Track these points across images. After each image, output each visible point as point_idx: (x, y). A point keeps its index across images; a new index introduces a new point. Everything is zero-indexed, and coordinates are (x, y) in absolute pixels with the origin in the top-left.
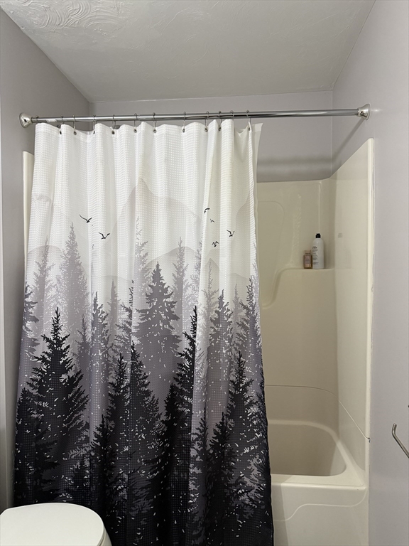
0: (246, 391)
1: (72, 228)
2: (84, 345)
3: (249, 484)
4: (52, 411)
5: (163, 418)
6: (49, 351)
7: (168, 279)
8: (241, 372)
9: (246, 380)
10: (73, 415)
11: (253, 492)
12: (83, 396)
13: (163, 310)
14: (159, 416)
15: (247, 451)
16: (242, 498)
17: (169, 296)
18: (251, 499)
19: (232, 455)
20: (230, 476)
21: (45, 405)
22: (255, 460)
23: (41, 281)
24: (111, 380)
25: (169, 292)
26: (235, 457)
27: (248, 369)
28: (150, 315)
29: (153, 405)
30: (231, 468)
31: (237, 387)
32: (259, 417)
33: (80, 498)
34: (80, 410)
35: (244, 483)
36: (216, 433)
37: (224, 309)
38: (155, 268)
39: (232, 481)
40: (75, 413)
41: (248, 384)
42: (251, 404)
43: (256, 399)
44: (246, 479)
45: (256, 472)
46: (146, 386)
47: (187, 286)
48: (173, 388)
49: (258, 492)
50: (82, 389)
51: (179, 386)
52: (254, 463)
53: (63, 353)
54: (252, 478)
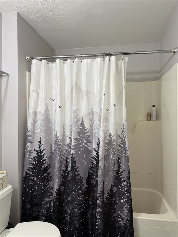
0: (122, 175)
1: (47, 103)
2: (51, 153)
3: (123, 216)
4: (38, 182)
5: (85, 186)
6: (36, 156)
7: (87, 125)
8: (119, 167)
9: (121, 170)
10: (46, 183)
11: (125, 220)
12: (50, 175)
13: (85, 138)
14: (83, 185)
15: (122, 201)
16: (120, 223)
17: (87, 133)
18: (124, 223)
19: (115, 203)
20: (115, 213)
21: (35, 179)
22: (126, 206)
23: (34, 126)
24: (62, 168)
25: (87, 131)
26: (117, 204)
27: (122, 165)
28: (79, 141)
29: (81, 180)
30: (115, 209)
31: (117, 173)
32: (128, 187)
33: (49, 220)
34: (49, 181)
35: (121, 216)
36: (108, 193)
37: (112, 138)
38: (81, 120)
39: (115, 215)
40: (47, 182)
41: (122, 172)
42: (124, 181)
43: (126, 179)
44: (122, 214)
45: (126, 211)
46: (77, 171)
47: (95, 128)
48: (89, 173)
49: (127, 220)
50: (50, 172)
51: (92, 172)
52: (126, 207)
53: (42, 157)
54: (124, 214)
